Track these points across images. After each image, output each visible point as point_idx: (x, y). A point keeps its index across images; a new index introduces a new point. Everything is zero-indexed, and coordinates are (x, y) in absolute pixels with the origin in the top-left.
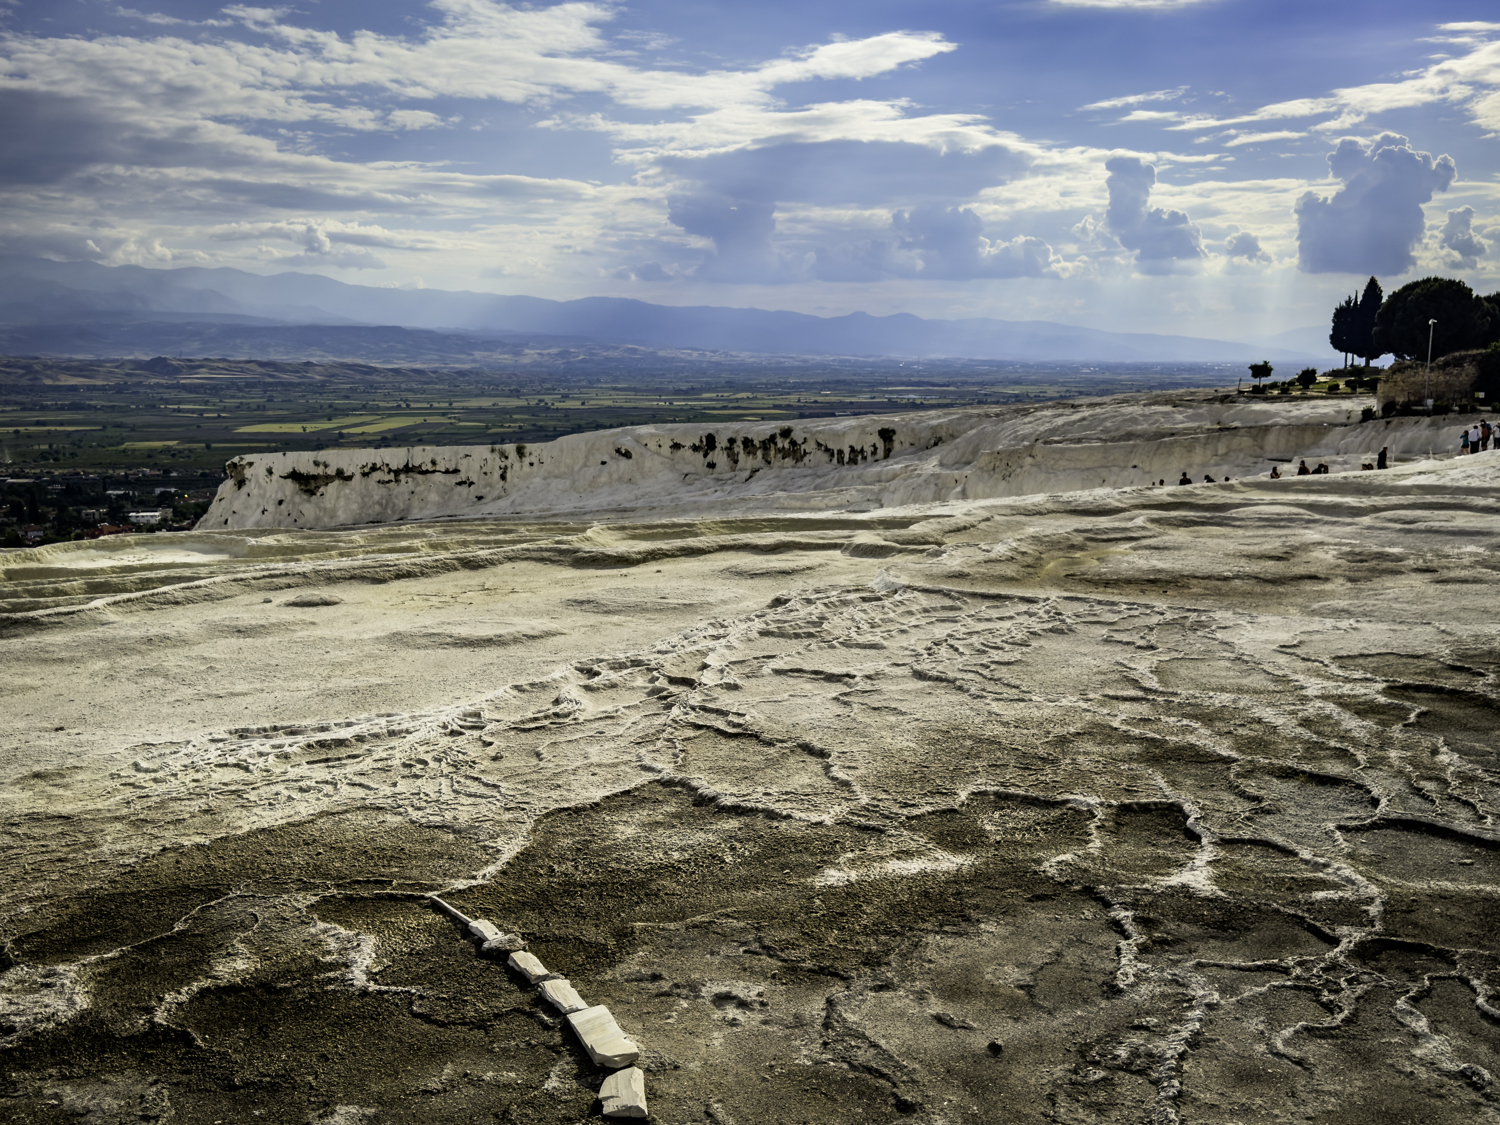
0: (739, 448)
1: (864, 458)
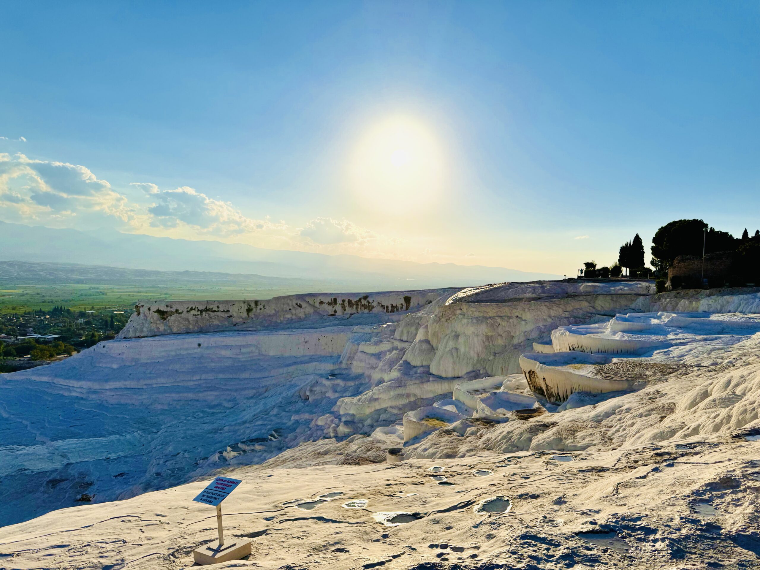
0: (346, 304)
1: (397, 310)
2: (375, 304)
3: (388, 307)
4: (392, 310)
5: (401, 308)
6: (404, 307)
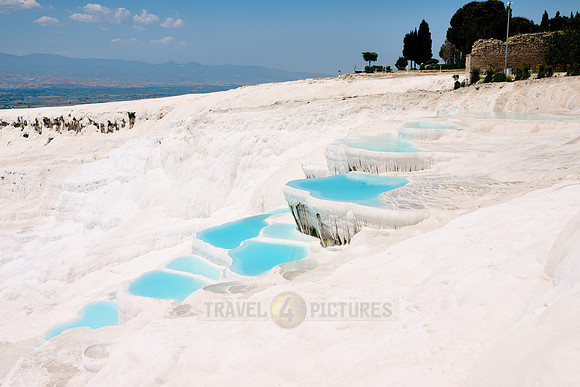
0: (41, 123)
1: (117, 129)
2: (85, 121)
3: (103, 126)
4: (109, 130)
5: (123, 126)
6: (127, 124)
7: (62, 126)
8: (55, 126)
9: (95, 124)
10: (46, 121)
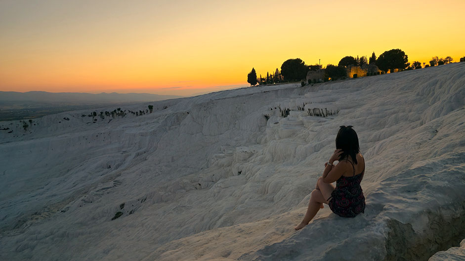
0: (104, 114)
1: (144, 114)
2: (126, 112)
3: (137, 113)
4: (140, 115)
5: (147, 112)
6: (149, 112)
7: (115, 115)
8: (111, 115)
9: (132, 112)
10: (107, 113)
